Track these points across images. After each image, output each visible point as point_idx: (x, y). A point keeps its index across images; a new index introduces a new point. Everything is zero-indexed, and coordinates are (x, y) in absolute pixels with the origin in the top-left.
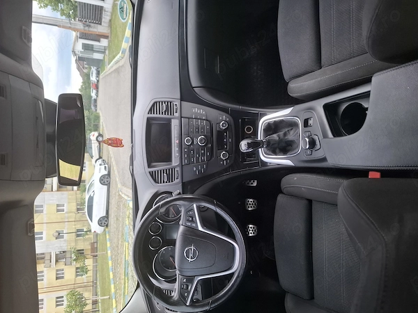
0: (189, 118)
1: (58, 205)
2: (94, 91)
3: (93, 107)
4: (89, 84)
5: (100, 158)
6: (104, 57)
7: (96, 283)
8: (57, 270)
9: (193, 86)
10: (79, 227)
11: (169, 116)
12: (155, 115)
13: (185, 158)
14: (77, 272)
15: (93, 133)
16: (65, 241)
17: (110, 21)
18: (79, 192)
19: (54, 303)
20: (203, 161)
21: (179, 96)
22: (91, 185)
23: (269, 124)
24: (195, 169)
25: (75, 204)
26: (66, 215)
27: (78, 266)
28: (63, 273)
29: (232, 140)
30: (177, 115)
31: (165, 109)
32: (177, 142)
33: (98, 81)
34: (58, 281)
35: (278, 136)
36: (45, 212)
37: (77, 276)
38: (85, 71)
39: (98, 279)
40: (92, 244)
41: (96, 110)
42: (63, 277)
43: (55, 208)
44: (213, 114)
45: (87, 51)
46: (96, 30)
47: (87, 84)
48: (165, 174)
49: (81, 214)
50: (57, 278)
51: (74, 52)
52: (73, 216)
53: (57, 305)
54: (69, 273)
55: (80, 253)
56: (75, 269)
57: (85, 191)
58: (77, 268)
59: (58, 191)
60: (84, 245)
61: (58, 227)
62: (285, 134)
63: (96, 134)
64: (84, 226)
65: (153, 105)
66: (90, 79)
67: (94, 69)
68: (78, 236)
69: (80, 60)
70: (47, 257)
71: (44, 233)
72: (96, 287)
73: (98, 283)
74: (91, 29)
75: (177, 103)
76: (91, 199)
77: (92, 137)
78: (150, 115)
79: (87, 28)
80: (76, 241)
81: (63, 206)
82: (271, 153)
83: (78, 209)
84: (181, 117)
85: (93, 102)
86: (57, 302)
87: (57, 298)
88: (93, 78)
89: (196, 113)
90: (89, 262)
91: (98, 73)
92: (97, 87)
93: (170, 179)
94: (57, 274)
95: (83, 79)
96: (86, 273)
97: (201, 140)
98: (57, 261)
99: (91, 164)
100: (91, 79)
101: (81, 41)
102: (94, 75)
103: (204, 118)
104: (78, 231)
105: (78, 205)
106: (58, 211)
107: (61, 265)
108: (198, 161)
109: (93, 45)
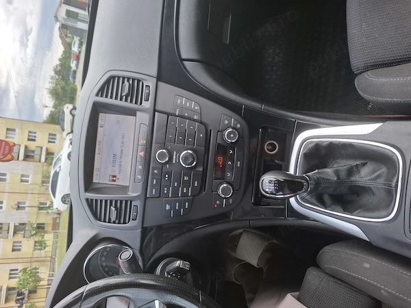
0: (168, 114)
1: (22, 176)
2: (75, 62)
3: (71, 79)
4: (70, 53)
5: (72, 132)
7: (54, 259)
8: (14, 242)
9: (184, 56)
10: (42, 200)
11: (133, 105)
12: (108, 100)
13: (153, 186)
14: (35, 246)
15: (67, 105)
16: (26, 213)
18: (45, 164)
19: (7, 276)
20: (184, 195)
21: (154, 72)
22: (59, 159)
23: (317, 146)
24: (168, 207)
25: (41, 176)
26: (31, 186)
27: (37, 239)
28: (20, 246)
29: (242, 164)
30: (147, 105)
31: (126, 91)
32: (142, 154)
33: (80, 52)
34: (15, 253)
35: (337, 173)
36: (8, 181)
37: (35, 249)
38: (68, 40)
39: (57, 255)
40: (55, 219)
41: (74, 82)
42: (20, 250)
43: (19, 178)
44: (214, 112)
45: (71, 19)
47: (68, 54)
48: (113, 209)
49: (45, 187)
50: (13, 250)
51: (56, 17)
52: (37, 189)
53: (10, 278)
54: (27, 245)
55: (40, 227)
56: (33, 242)
57: (51, 164)
58: (36, 242)
59: (24, 160)
60: (45, 218)
61: (20, 198)
62: (351, 171)
63: (71, 107)
64: (47, 200)
65: (108, 82)
66: (71, 49)
67: (77, 39)
68: (40, 209)
69: (64, 27)
70: (5, 228)
71: (5, 203)
72: (54, 263)
73: (56, 260)
75: (151, 83)
76: (56, 174)
77: (65, 110)
78: (100, 99)
80: (38, 214)
81: (29, 177)
82: (315, 202)
83: (43, 182)
84: (155, 111)
85: (72, 73)
86: (10, 274)
87: (11, 270)
88: (75, 49)
89: (182, 108)
90: (49, 238)
91: (81, 44)
92: (78, 58)
93: (121, 218)
94: (13, 246)
95: (65, 48)
96: (45, 248)
97: (185, 159)
98: (15, 233)
99: (61, 137)
100: (73, 49)
101: (65, 7)
102: (77, 45)
103: (196, 117)
104: (41, 204)
105: (43, 177)
106: (22, 181)
107: (19, 237)
108: (175, 194)
109: (77, 13)
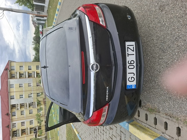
1: (29, 84)
2: (41, 35)
6: (45, 23)
8: (30, 110)
10: (38, 92)
16: (32, 98)
17: (48, 10)
18: (37, 78)
25: (36, 83)
26: (32, 88)
28: (32, 111)
33: (43, 30)
36: (23, 87)
37: (38, 112)
40: (44, 99)
42: (32, 113)
43: (27, 85)
46: (42, 14)
47: (38, 32)
49: (38, 87)
50: (30, 113)
51: (33, 21)
52: (35, 88)
54: (35, 111)
56: (37, 110)
58: (38, 109)
59: (28, 78)
64: (40, 92)
66: (39, 30)
67: (41, 26)
68: (38, 96)
70: (25, 105)
71: (24, 95)
74: (40, 14)
79: (38, 14)
80: (37, 98)
81: (31, 84)
83: (37, 85)
86: (30, 123)
87: (30, 121)
88: (41, 29)
90: (43, 106)
91: (43, 27)
92: (42, 33)
98: (29, 107)
101: (36, 18)
104: (38, 94)
105: (37, 83)
106: (29, 86)
107: (31, 108)
